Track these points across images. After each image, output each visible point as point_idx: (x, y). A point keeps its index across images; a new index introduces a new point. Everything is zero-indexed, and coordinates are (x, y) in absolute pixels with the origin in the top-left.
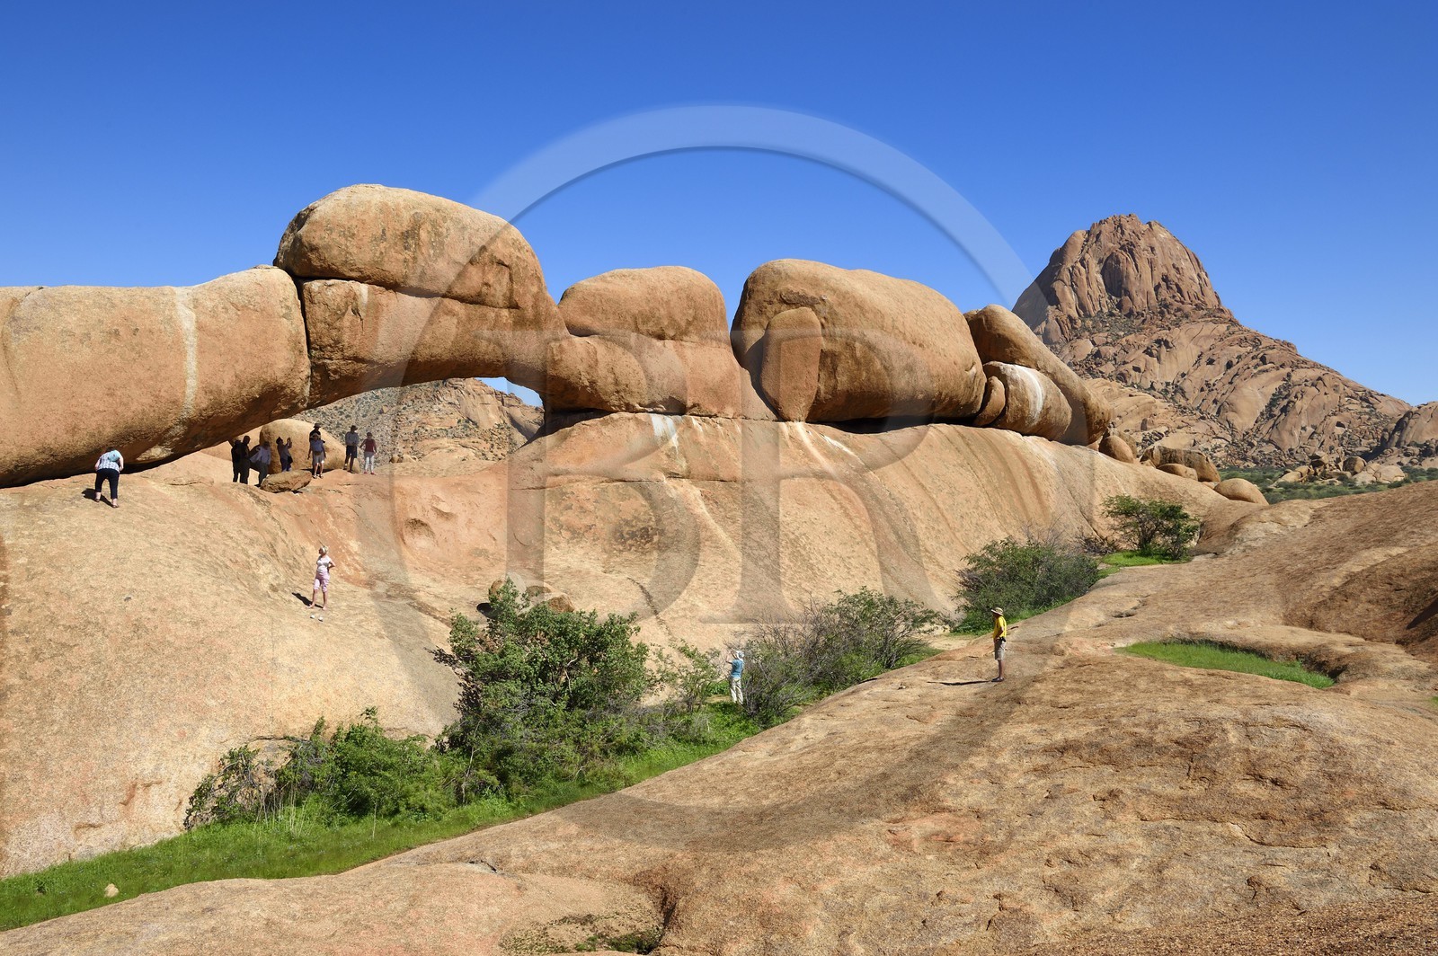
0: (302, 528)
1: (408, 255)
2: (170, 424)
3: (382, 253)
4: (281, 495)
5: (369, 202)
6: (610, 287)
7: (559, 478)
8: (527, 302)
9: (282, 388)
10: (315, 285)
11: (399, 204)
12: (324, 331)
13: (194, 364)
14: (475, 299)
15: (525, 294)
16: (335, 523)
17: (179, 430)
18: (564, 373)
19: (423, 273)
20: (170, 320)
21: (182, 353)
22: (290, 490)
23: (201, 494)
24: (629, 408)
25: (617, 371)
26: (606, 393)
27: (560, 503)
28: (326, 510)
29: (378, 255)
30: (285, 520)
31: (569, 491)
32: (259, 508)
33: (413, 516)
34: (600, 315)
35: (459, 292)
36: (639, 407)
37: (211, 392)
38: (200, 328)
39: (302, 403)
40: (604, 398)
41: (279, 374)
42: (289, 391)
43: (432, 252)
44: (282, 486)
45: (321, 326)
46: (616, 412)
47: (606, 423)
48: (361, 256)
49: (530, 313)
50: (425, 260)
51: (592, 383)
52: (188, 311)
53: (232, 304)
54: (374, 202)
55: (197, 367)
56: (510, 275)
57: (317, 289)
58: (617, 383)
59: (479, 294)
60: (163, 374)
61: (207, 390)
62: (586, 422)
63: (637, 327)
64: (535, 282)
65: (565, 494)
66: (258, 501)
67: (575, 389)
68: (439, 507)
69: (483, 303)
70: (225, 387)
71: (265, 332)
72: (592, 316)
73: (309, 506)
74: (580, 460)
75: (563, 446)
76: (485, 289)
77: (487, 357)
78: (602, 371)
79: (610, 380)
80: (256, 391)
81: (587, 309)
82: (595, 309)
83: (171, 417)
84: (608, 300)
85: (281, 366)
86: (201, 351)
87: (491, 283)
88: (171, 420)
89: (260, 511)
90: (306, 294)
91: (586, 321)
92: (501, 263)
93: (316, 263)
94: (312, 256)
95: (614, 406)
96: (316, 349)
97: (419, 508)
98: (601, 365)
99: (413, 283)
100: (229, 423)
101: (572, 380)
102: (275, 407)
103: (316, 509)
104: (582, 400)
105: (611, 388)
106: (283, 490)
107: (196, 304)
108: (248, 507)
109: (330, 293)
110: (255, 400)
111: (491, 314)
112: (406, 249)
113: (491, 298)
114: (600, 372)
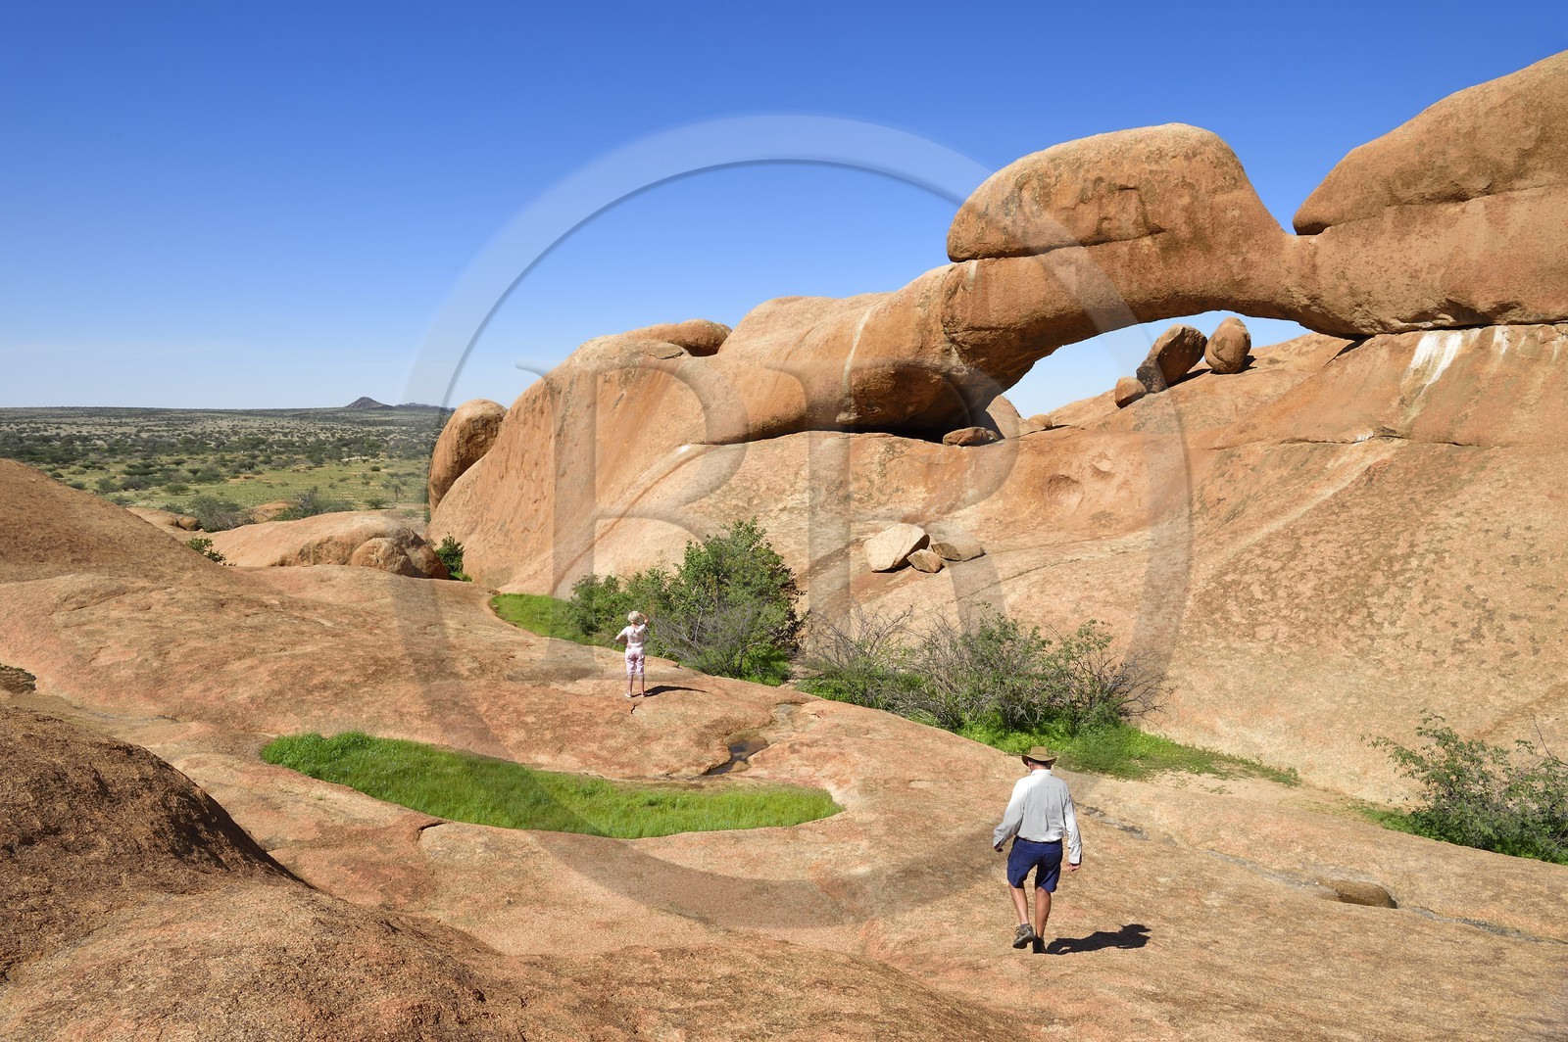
1: (1008, 220)
3: (982, 228)
8: (1177, 221)
14: (1097, 238)
15: (1169, 212)
19: (1026, 232)
24: (1385, 328)
25: (1350, 274)
26: (1342, 311)
27: (1220, 468)
29: (980, 230)
33: (1062, 472)
35: (1072, 238)
36: (1398, 324)
40: (1344, 317)
43: (1035, 208)
46: (1372, 335)
49: (1184, 232)
50: (1027, 219)
51: (1314, 299)
56: (1140, 196)
59: (1099, 232)
63: (1393, 196)
68: (1098, 465)
69: (1108, 240)
76: (1105, 225)
78: (1325, 279)
79: (1343, 289)
81: (1326, 191)
87: (1112, 215)
91: (1318, 210)
92: (1123, 188)
95: (1365, 327)
98: (1324, 271)
99: (1019, 245)
101: (1279, 300)
105: (1347, 301)
111: (1123, 249)
112: (1006, 215)
113: (1118, 232)
114: (1323, 282)
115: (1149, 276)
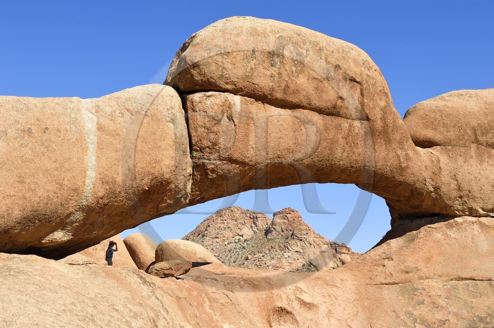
0: (182, 310)
1: (274, 71)
2: (71, 210)
3: (252, 69)
4: (166, 280)
5: (241, 27)
6: (449, 104)
7: (410, 275)
8: (376, 115)
9: (168, 182)
10: (197, 97)
11: (266, 29)
12: (204, 135)
13: (94, 158)
14: (331, 110)
15: (374, 107)
16: (211, 307)
17: (79, 216)
18: (410, 179)
19: (287, 87)
20: (75, 121)
21: (84, 149)
22: (173, 276)
23: (95, 272)
24: (472, 213)
25: (459, 177)
26: (450, 198)
27: (412, 299)
28: (203, 295)
29: (249, 70)
30: (167, 301)
31: (420, 287)
32: (145, 288)
33: (279, 305)
34: (441, 129)
35: (317, 104)
36: (481, 212)
37: (107, 183)
38: (100, 128)
39: (185, 199)
40: (449, 203)
41: (166, 170)
42: (173, 186)
43: (294, 69)
44: (166, 272)
45: (201, 130)
46: (460, 216)
47: (450, 227)
48: (234, 71)
49: (379, 125)
50: (288, 76)
51: (437, 188)
52: (90, 115)
53: (128, 110)
54: (245, 27)
55: (96, 161)
56: (361, 90)
57: (198, 100)
58: (459, 188)
59: (335, 107)
60: (67, 166)
61: (104, 181)
62: (432, 226)
63: (476, 138)
64: (383, 97)
65: (416, 289)
66: (145, 282)
67: (421, 194)
68: (302, 297)
69: (338, 115)
70: (119, 179)
71: (154, 134)
72: (434, 129)
73: (189, 290)
74: (428, 260)
75: (412, 246)
76: (339, 102)
77: (342, 163)
78: (445, 178)
79: (453, 186)
80: (145, 183)
81: (429, 123)
82: (436, 123)
83: (72, 203)
84: (448, 116)
85: (167, 163)
86: (100, 147)
87: (344, 96)
88: (72, 206)
89: (145, 290)
90: (189, 104)
91: (429, 134)
92: (353, 80)
93: (197, 78)
94: (194, 72)
95: (458, 210)
96: (197, 151)
97: (284, 297)
98: (444, 173)
99: (279, 95)
100: (122, 212)
101: (418, 185)
102: (162, 201)
103: (195, 293)
104: (427, 205)
105: (455, 193)
106: (166, 276)
107: (98, 110)
108: (135, 286)
109: (208, 102)
110: (145, 192)
111: (345, 124)
112: (272, 65)
113: (345, 111)
114: (443, 179)
115: (355, 150)
